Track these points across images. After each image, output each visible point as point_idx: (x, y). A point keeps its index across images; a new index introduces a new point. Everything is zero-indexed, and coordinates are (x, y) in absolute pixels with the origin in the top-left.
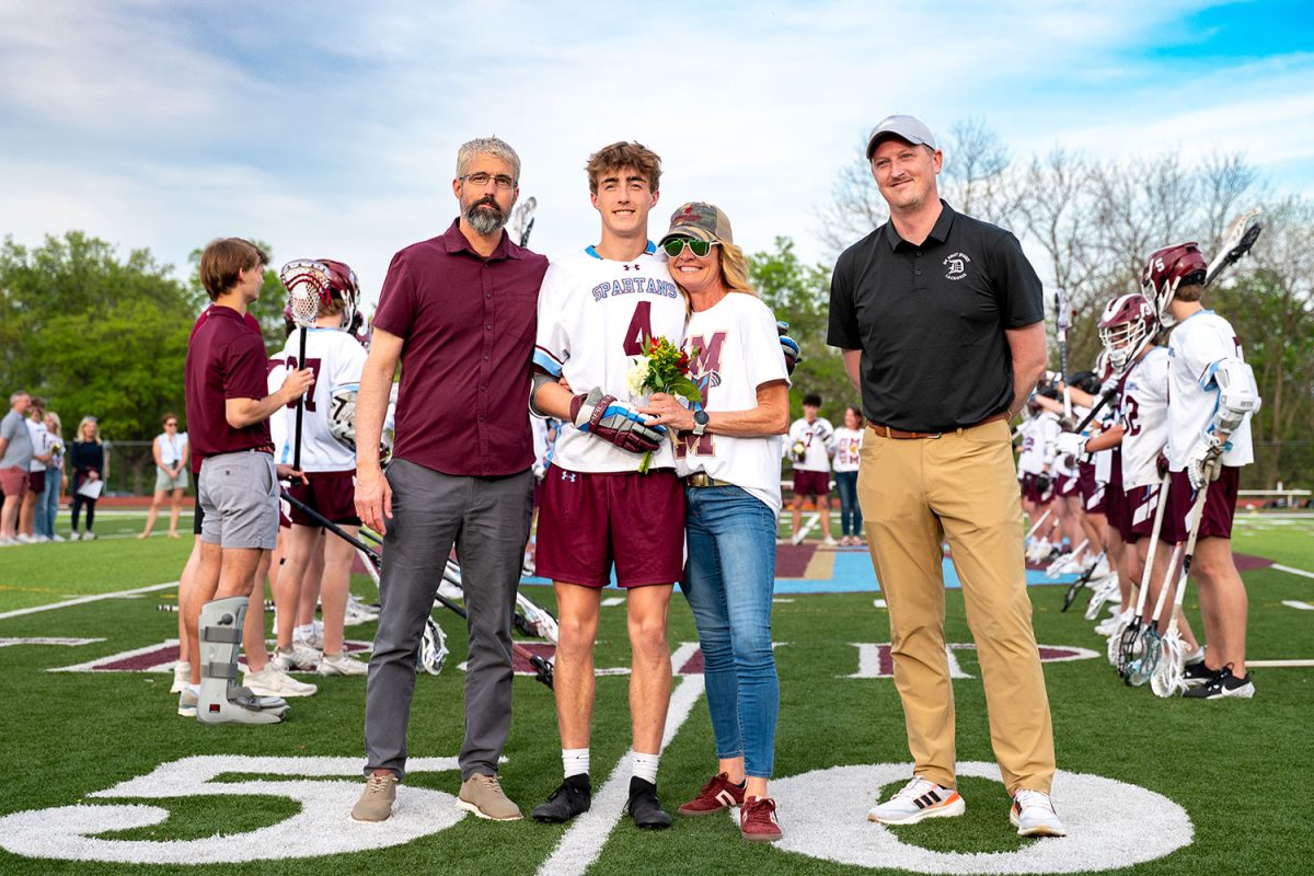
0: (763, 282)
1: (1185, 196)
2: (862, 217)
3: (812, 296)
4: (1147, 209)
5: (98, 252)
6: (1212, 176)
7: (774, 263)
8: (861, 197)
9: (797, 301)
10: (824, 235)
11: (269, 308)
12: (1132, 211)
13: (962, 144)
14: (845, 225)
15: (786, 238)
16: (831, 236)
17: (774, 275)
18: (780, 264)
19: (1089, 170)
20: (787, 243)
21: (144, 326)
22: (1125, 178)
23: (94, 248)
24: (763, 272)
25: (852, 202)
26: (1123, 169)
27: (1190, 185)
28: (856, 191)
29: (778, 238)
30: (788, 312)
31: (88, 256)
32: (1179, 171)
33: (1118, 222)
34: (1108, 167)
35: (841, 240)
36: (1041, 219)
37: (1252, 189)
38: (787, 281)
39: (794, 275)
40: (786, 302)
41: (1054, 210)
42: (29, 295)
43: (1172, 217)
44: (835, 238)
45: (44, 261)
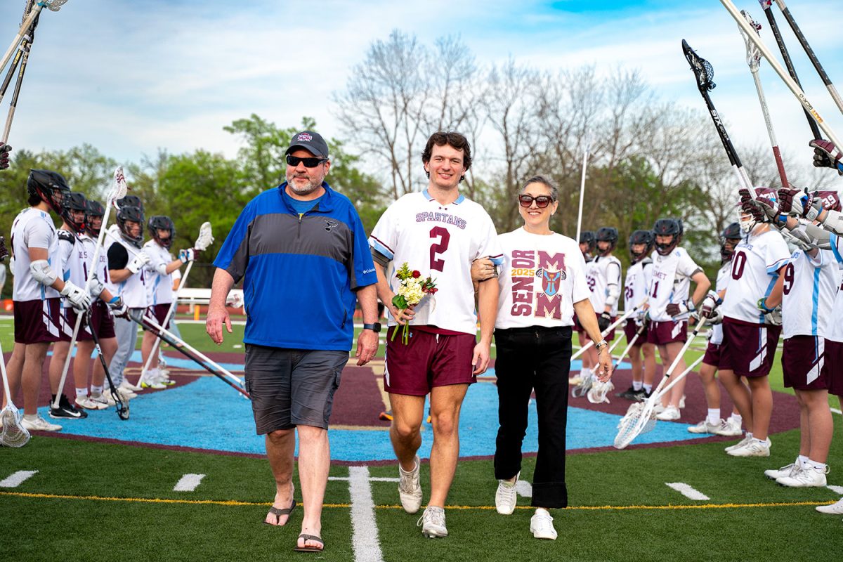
1: (597, 99)
2: (368, 103)
4: (570, 106)
6: (615, 85)
8: (368, 89)
12: (559, 109)
13: (443, 53)
14: (356, 109)
15: (310, 119)
16: (346, 117)
19: (531, 77)
20: (311, 122)
22: (555, 85)
25: (362, 92)
26: (554, 78)
27: (600, 92)
28: (364, 84)
29: (305, 119)
32: (594, 81)
33: (550, 116)
34: (544, 76)
35: (352, 119)
36: (496, 111)
37: (643, 95)
41: (506, 105)
44: (349, 118)
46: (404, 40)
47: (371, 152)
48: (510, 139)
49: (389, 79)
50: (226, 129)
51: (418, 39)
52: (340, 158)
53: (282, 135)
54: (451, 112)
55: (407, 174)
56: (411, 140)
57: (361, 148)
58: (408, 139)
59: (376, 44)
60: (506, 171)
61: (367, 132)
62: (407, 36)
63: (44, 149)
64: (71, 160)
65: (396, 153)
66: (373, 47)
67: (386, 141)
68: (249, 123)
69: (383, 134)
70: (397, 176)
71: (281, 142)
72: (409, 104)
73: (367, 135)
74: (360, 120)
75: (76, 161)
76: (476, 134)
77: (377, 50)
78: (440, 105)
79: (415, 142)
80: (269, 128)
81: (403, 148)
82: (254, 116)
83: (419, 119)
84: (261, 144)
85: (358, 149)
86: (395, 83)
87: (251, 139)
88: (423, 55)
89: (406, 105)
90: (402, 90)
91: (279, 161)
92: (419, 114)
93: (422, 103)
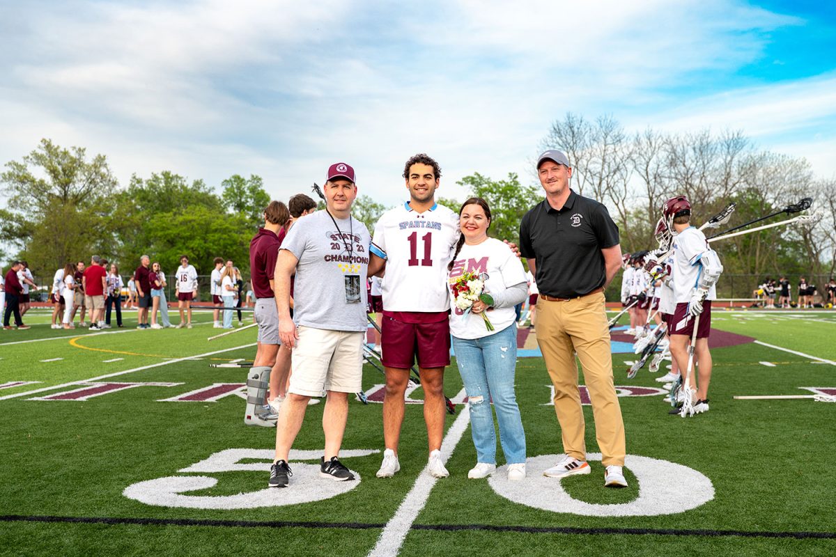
0: (503, 195)
1: (713, 152)
3: (527, 202)
4: (693, 159)
5: (177, 181)
6: (726, 142)
7: (508, 186)
9: (520, 205)
12: (686, 160)
13: (601, 127)
15: (514, 173)
17: (508, 192)
18: (511, 186)
19: (664, 140)
20: (515, 176)
21: (200, 218)
22: (683, 143)
23: (175, 179)
24: (503, 190)
26: (682, 139)
27: (715, 146)
29: (510, 174)
30: (515, 210)
31: (173, 183)
32: (709, 139)
33: (679, 165)
34: (674, 138)
36: (640, 164)
37: (745, 148)
38: (515, 195)
39: (518, 192)
40: (514, 205)
41: (647, 159)
42: (144, 203)
43: (706, 162)
45: (152, 186)
46: (575, 119)
48: (650, 183)
49: (564, 146)
50: (459, 183)
51: (584, 118)
52: (536, 199)
53: (495, 185)
54: (609, 166)
56: (581, 187)
59: (555, 123)
60: (648, 206)
62: (576, 117)
66: (554, 126)
68: (473, 178)
71: (495, 190)
72: (580, 163)
75: (358, 207)
76: (627, 179)
77: (556, 127)
78: (601, 161)
79: (584, 188)
80: (486, 181)
82: (477, 174)
83: (586, 172)
84: (481, 192)
86: (569, 149)
87: (475, 189)
88: (588, 129)
89: (577, 163)
91: (494, 203)
92: (587, 169)
93: (588, 161)
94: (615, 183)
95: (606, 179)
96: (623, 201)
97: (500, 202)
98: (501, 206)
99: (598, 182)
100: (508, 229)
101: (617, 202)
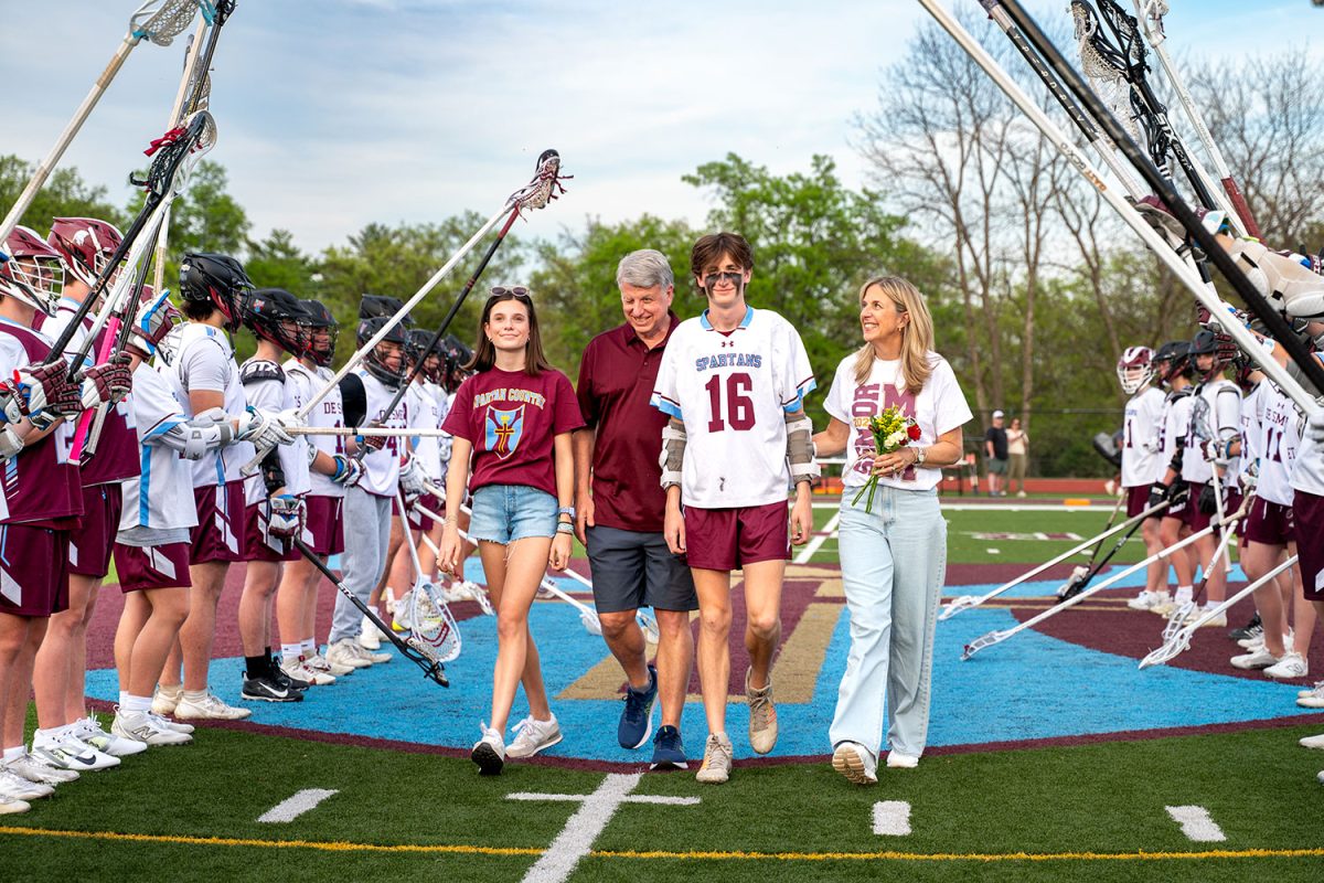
0: (797, 210)
1: (1313, 105)
2: (915, 128)
3: (857, 227)
4: (1265, 122)
7: (810, 188)
8: (914, 104)
9: (839, 234)
10: (868, 150)
11: (221, 240)
12: (1247, 125)
14: (895, 139)
15: (825, 157)
16: (877, 152)
17: (811, 203)
18: (818, 188)
19: (1194, 74)
20: (827, 163)
22: (1239, 84)
23: (9, 166)
24: (796, 198)
25: (904, 111)
26: (1237, 73)
28: (908, 97)
29: (816, 157)
30: (827, 247)
32: (1305, 75)
33: (1230, 137)
34: (1218, 71)
35: (887, 156)
38: (826, 209)
39: (835, 202)
40: (825, 235)
43: (1296, 133)
44: (882, 154)
47: (922, 211)
49: (948, 86)
50: (687, 179)
53: (777, 185)
55: (983, 245)
56: (988, 188)
57: (905, 205)
58: (983, 186)
61: (913, 176)
63: (402, 222)
64: (447, 238)
65: (963, 211)
66: (920, 33)
67: (945, 192)
68: (724, 168)
69: (941, 180)
70: (965, 248)
71: (776, 197)
72: (985, 127)
73: (913, 183)
74: (900, 156)
77: (927, 38)
79: (996, 191)
80: (756, 175)
81: (976, 202)
82: (732, 157)
83: (1001, 152)
84: (743, 204)
85: (900, 206)
86: (958, 92)
87: (728, 195)
89: (978, 128)
90: (971, 105)
91: (775, 230)
92: (1001, 143)
93: (1006, 125)
94: (1071, 180)
95: (1050, 169)
96: (1091, 225)
97: (790, 228)
98: (791, 237)
99: (1030, 177)
100: (809, 295)
101: (1075, 226)
